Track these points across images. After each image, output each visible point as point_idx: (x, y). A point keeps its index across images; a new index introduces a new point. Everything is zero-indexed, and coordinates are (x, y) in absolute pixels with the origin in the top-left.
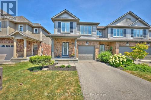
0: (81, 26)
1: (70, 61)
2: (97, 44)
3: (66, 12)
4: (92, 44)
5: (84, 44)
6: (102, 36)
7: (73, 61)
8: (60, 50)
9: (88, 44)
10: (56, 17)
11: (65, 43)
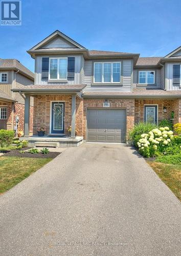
0: (97, 65)
1: (61, 142)
2: (130, 106)
3: (59, 36)
4: (118, 104)
5: (100, 105)
6: (155, 85)
7: (68, 142)
8: (46, 119)
9: (108, 105)
10: (37, 49)
11: (57, 103)
